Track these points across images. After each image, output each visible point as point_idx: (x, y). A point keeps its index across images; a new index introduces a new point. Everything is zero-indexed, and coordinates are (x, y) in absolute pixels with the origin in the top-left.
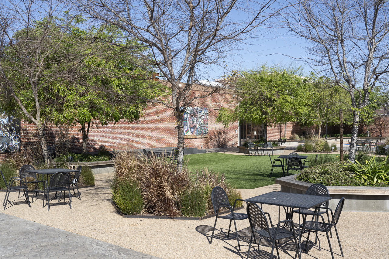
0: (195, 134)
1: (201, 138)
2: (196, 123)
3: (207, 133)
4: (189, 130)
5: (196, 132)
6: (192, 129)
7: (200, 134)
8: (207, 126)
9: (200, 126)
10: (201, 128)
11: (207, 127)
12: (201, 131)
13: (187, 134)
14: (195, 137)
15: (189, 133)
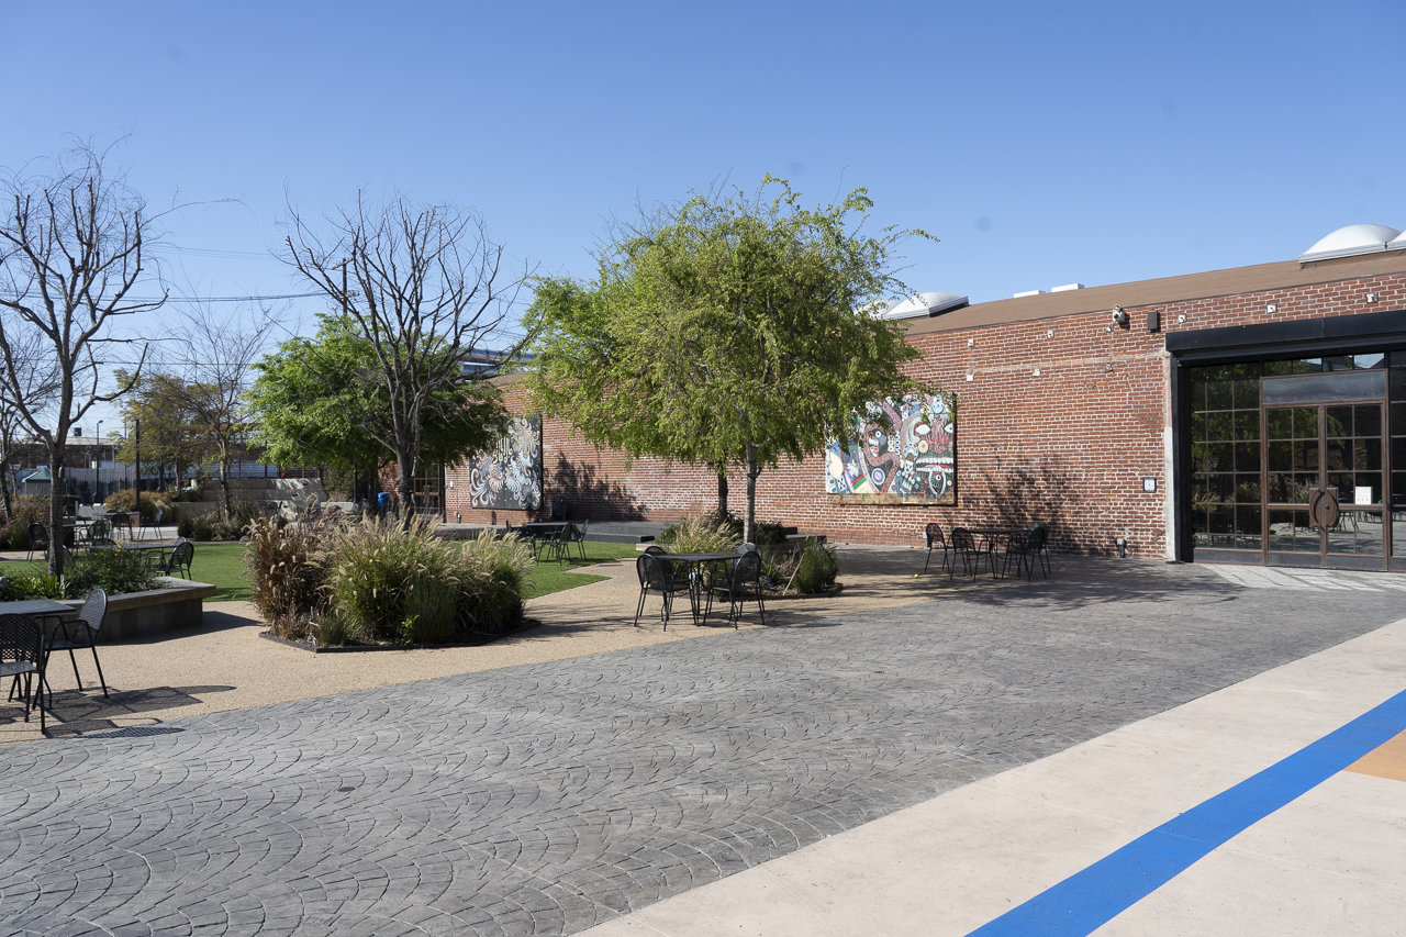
0: (890, 491)
2: (894, 450)
3: (947, 487)
4: (868, 477)
5: (893, 483)
6: (879, 475)
7: (913, 489)
8: (948, 460)
9: (912, 464)
10: (919, 469)
11: (948, 465)
12: (919, 479)
13: (857, 491)
14: (891, 502)
15: (866, 488)
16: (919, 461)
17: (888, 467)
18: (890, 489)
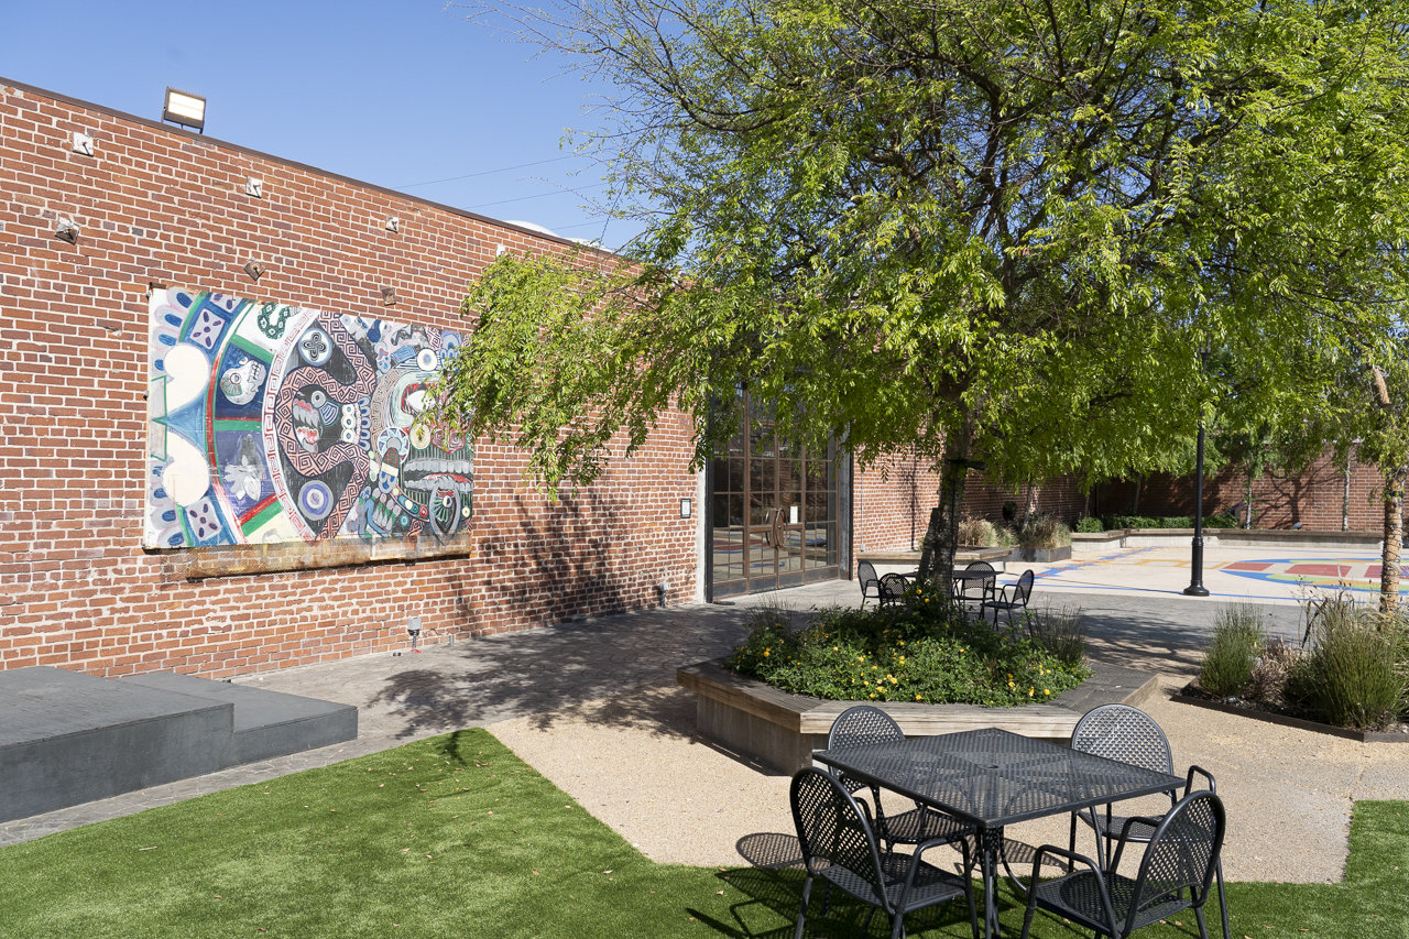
0: (344, 533)
1: (409, 562)
2: (354, 439)
3: (462, 520)
4: (287, 501)
5: (353, 515)
6: (317, 496)
7: (397, 527)
8: (466, 467)
9: (394, 471)
10: (410, 484)
11: (468, 477)
12: (409, 505)
13: (255, 538)
14: (344, 558)
15: (283, 528)
16: (411, 467)
17: (340, 477)
18: (344, 529)
